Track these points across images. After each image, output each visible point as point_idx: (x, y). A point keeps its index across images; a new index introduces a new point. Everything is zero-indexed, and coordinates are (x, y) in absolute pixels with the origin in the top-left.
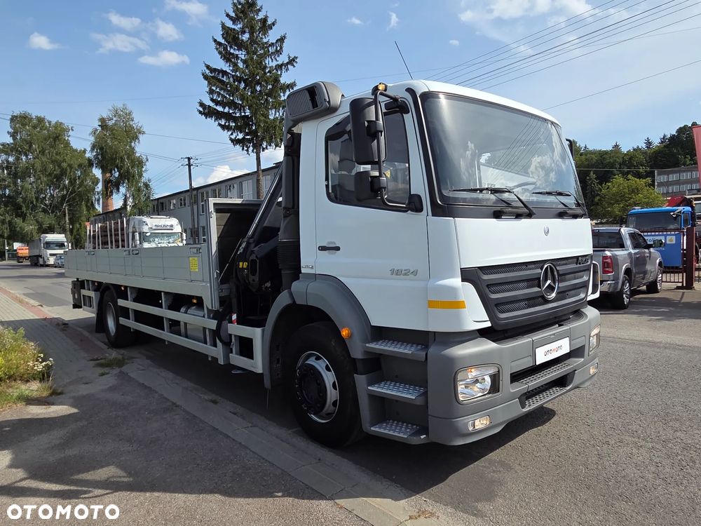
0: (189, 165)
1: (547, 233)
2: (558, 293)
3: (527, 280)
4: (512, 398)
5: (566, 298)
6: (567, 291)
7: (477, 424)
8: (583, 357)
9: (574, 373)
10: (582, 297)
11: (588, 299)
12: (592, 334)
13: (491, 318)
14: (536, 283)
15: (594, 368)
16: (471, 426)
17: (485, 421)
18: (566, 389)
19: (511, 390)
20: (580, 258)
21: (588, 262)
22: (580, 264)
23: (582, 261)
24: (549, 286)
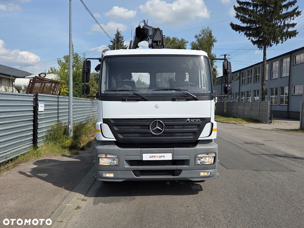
1: (157, 107)
2: (164, 133)
3: (141, 126)
4: (127, 170)
5: (174, 136)
6: (174, 133)
7: (108, 175)
8: (189, 165)
9: (180, 171)
10: (191, 137)
11: (199, 139)
12: (199, 156)
13: (116, 138)
14: (147, 127)
15: (206, 174)
16: (104, 175)
17: (112, 175)
18: (174, 177)
19: (125, 167)
20: (189, 119)
21: (198, 121)
22: (188, 121)
23: (190, 120)
24: (157, 129)
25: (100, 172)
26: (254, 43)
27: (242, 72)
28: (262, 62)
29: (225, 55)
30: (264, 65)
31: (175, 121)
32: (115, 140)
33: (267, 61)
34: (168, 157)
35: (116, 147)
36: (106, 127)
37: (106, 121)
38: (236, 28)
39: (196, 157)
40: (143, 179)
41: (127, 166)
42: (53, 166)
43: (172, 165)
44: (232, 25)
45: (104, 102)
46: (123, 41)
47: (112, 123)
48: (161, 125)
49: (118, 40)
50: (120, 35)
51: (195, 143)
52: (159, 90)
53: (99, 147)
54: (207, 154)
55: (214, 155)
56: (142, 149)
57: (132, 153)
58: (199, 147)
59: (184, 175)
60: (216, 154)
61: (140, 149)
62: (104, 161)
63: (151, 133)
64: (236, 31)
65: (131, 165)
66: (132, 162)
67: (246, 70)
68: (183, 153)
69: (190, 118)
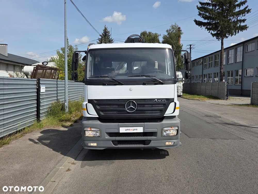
0: (190, 48)
1: (131, 90)
2: (136, 111)
3: (118, 105)
4: (108, 140)
5: (144, 113)
6: (145, 111)
7: (92, 144)
8: (157, 136)
9: (150, 141)
10: (158, 114)
11: (165, 115)
12: (165, 129)
13: (98, 114)
14: (123, 106)
15: (170, 143)
16: (89, 145)
17: (95, 144)
18: (145, 146)
19: (106, 138)
20: (156, 100)
21: (164, 101)
22: (156, 101)
23: (158, 101)
24: (131, 108)
25: (86, 142)
26: (213, 35)
27: (204, 58)
28: (221, 50)
29: (190, 45)
30: (221, 53)
31: (145, 101)
32: (97, 116)
33: (224, 49)
34: (140, 130)
35: (98, 122)
36: (90, 106)
37: (90, 101)
38: (199, 23)
39: (162, 130)
40: (120, 147)
41: (107, 137)
42: (52, 136)
43: (144, 136)
44: (196, 21)
45: (89, 87)
46: (110, 34)
47: (96, 103)
48: (134, 105)
49: (106, 34)
50: (107, 30)
51: (162, 118)
52: (133, 76)
53: (85, 122)
54: (171, 128)
55: (177, 128)
56: (119, 124)
57: (111, 127)
58: (165, 122)
59: (153, 144)
60: (178, 127)
61: (117, 124)
62: (89, 133)
63: (126, 111)
64: (199, 26)
65: (110, 136)
66: (111, 134)
67: (208, 57)
68: (152, 126)
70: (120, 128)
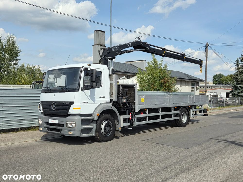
1: (54, 96)
2: (56, 109)
3: (49, 105)
4: (45, 127)
5: (59, 111)
6: (59, 109)
8: (63, 127)
9: (61, 130)
11: (68, 113)
14: (51, 106)
15: (71, 133)
18: (60, 133)
19: (44, 125)
24: (54, 107)
31: (60, 103)
32: (42, 112)
34: (56, 122)
35: (43, 116)
36: (41, 105)
37: (42, 102)
39: (67, 124)
41: (46, 125)
47: (44, 103)
54: (72, 122)
55: (74, 123)
56: (49, 117)
57: (46, 119)
58: (69, 118)
59: (63, 132)
63: (52, 109)
65: (48, 125)
68: (62, 120)
69: (65, 102)
70: (49, 120)
